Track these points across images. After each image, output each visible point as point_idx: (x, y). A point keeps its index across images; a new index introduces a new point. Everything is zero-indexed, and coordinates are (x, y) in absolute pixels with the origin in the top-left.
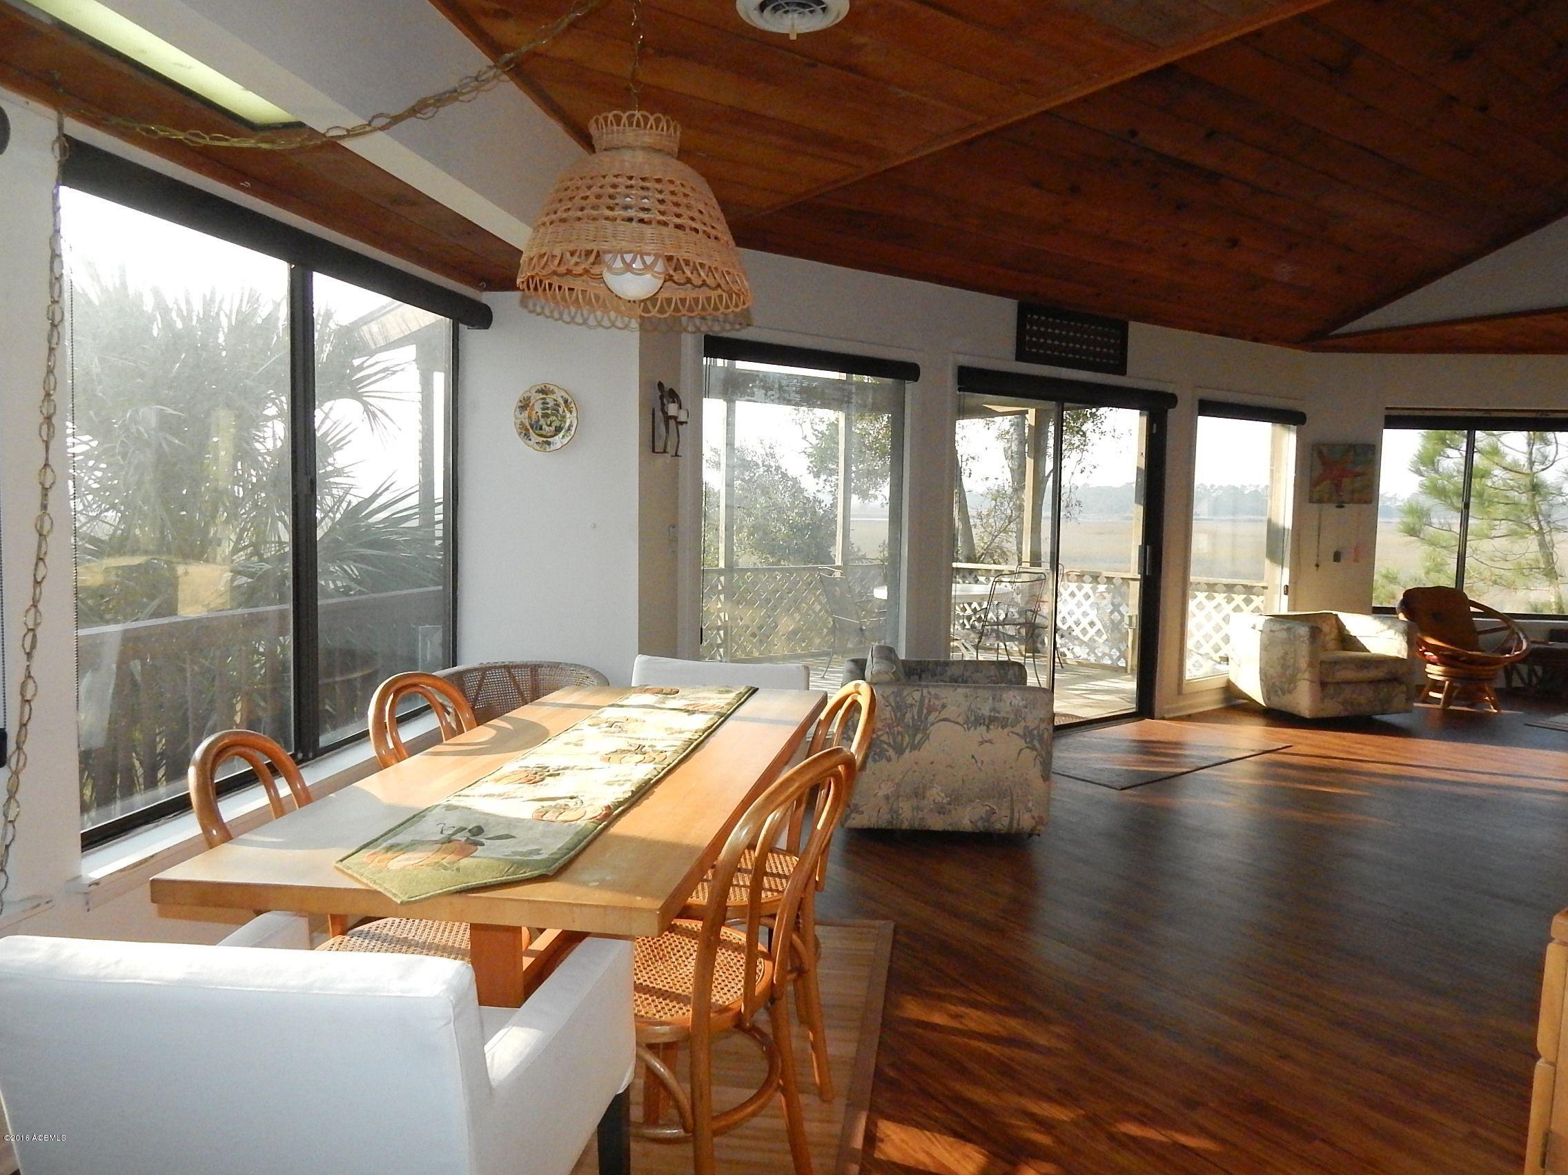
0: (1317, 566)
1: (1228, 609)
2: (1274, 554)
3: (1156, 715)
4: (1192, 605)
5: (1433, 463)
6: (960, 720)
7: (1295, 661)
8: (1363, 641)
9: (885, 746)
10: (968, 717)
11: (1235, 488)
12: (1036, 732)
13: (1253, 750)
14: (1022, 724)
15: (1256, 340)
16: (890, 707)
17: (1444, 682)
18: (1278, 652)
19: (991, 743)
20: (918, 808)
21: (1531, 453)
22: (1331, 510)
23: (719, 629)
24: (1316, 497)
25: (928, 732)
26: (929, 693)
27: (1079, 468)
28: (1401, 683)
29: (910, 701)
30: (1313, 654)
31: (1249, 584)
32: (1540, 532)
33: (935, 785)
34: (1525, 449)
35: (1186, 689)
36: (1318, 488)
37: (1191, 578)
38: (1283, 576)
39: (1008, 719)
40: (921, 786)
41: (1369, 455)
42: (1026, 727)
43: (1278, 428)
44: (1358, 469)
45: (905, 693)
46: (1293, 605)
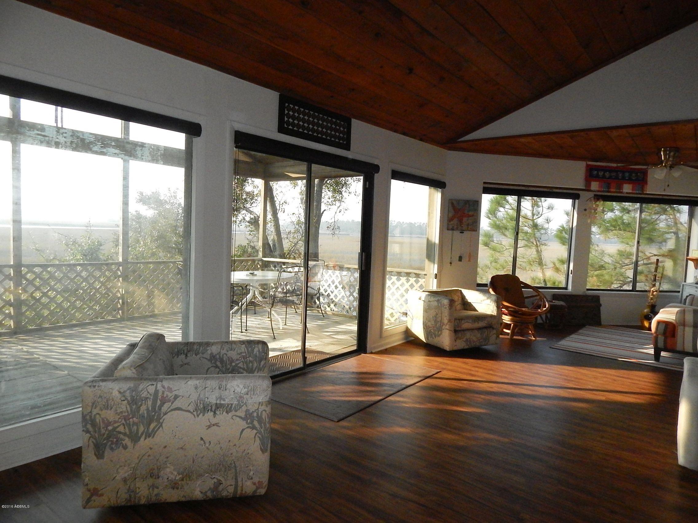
0: (451, 263)
1: (407, 285)
2: (430, 256)
3: (368, 350)
4: (388, 283)
5: (494, 214)
6: (191, 408)
7: (441, 319)
8: (474, 305)
9: (122, 436)
10: (197, 405)
11: (411, 223)
12: (255, 414)
13: (420, 377)
14: (244, 408)
15: (421, 140)
16: (126, 402)
17: (511, 324)
18: (433, 313)
19: (218, 426)
20: (153, 486)
21: (533, 211)
22: (457, 233)
23: (119, 298)
24: (451, 227)
25: (161, 421)
26: (163, 387)
27: (339, 210)
28: (493, 328)
29: (144, 395)
30: (451, 314)
31: (418, 273)
32: (537, 246)
33: (168, 465)
34: (530, 208)
35: (384, 334)
36: (452, 222)
37: (388, 268)
38: (433, 269)
39: (232, 404)
40: (155, 467)
41: (476, 205)
42: (247, 411)
43: (433, 189)
44: (471, 213)
45: (141, 387)
46: (439, 285)
